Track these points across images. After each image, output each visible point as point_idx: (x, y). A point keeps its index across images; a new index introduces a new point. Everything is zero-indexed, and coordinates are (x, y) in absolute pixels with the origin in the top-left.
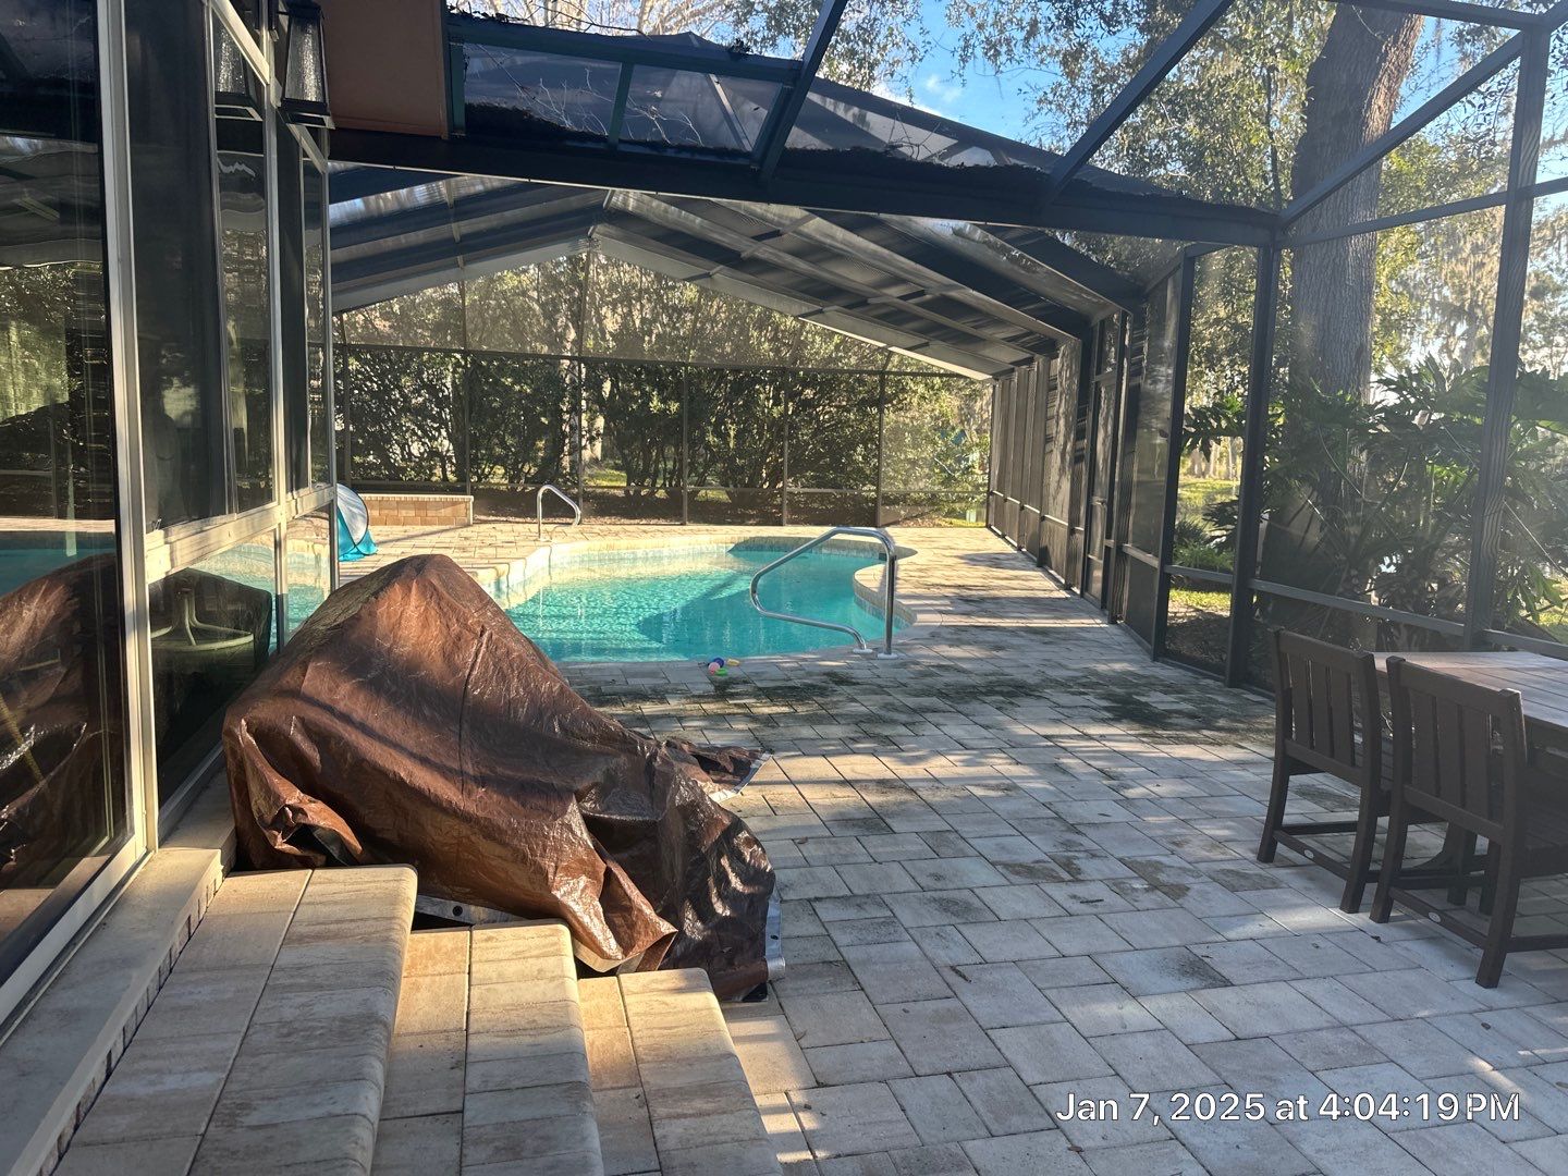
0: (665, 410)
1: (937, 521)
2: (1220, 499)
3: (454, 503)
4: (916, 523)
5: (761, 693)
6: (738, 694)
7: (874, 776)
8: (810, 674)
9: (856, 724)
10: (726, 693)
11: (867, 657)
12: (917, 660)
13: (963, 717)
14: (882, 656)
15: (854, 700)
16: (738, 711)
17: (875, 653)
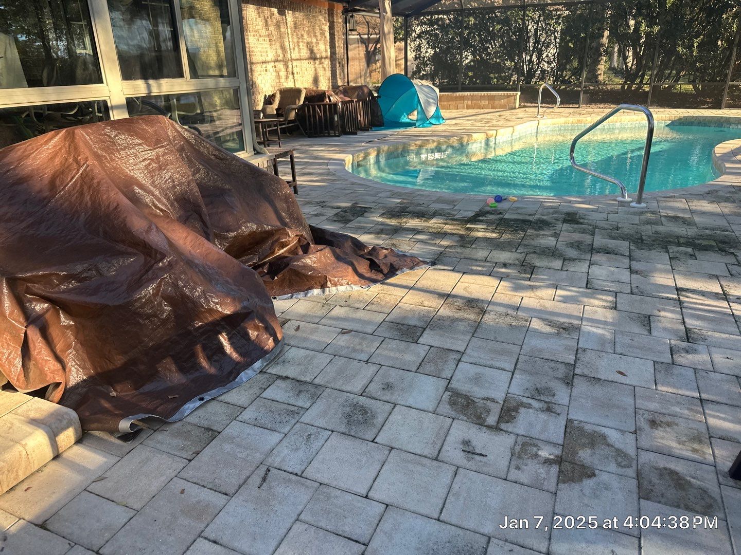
0: (650, 32)
5: (498, 222)
6: (481, 221)
7: (475, 295)
8: (555, 212)
9: (527, 254)
10: (474, 219)
11: (622, 204)
12: (661, 211)
13: (627, 261)
14: (633, 204)
15: (556, 235)
16: (462, 232)
17: (632, 202)
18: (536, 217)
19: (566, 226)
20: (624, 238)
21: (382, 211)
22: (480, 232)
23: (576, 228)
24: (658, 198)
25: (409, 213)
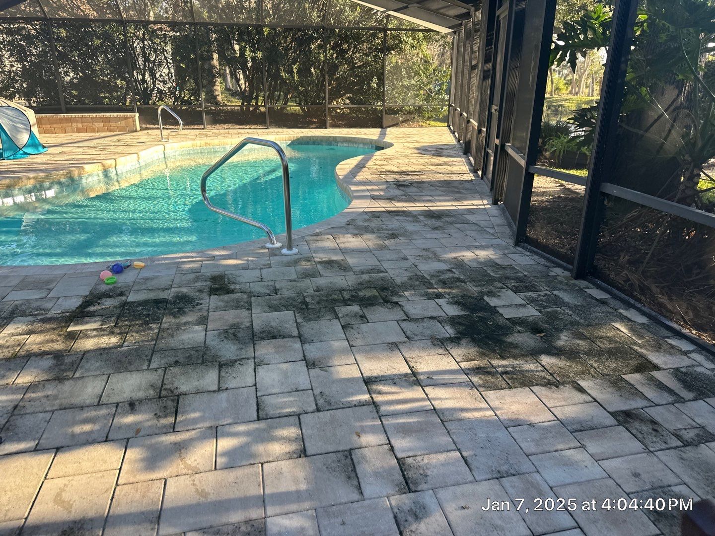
0: (255, 57)
1: (421, 124)
2: (584, 106)
3: (126, 118)
4: (410, 124)
5: (118, 311)
6: (92, 315)
8: (197, 279)
9: (166, 368)
10: (81, 314)
11: (273, 252)
12: (314, 255)
13: (298, 345)
14: (285, 251)
15: (203, 321)
16: (58, 346)
17: (282, 248)
18: (173, 291)
19: (215, 301)
20: (286, 305)
22: (91, 337)
23: (227, 302)
24: (307, 238)
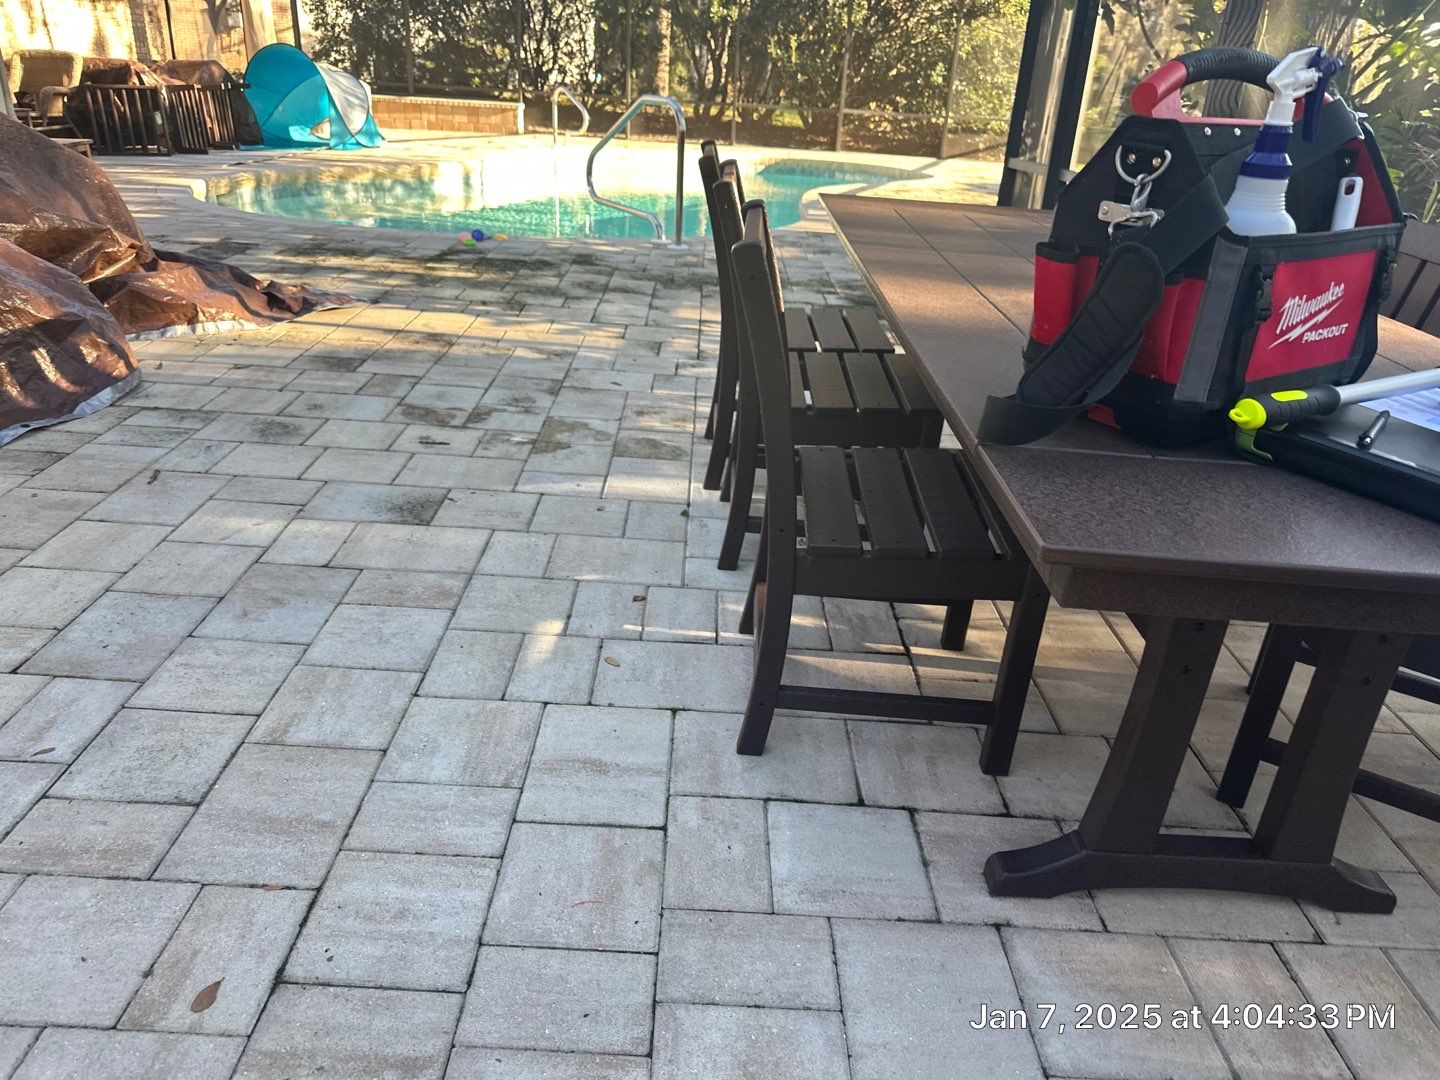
0: (726, 16)
3: (504, 111)
5: (476, 262)
6: (451, 261)
7: (439, 330)
8: (562, 253)
9: (517, 293)
10: (441, 258)
11: (658, 246)
12: (706, 254)
13: (649, 299)
14: (673, 246)
15: (560, 276)
16: (420, 271)
17: (670, 243)
18: (534, 258)
19: (575, 267)
20: (651, 278)
21: (279, 248)
22: (448, 270)
23: (589, 270)
24: (706, 242)
25: (329, 250)
